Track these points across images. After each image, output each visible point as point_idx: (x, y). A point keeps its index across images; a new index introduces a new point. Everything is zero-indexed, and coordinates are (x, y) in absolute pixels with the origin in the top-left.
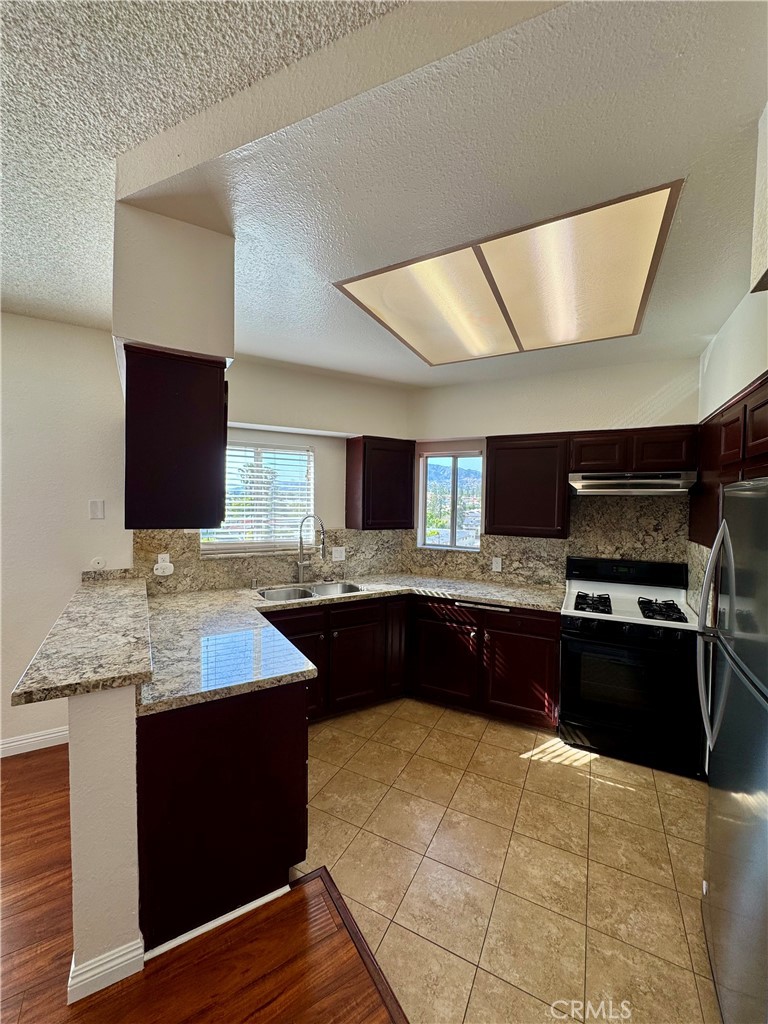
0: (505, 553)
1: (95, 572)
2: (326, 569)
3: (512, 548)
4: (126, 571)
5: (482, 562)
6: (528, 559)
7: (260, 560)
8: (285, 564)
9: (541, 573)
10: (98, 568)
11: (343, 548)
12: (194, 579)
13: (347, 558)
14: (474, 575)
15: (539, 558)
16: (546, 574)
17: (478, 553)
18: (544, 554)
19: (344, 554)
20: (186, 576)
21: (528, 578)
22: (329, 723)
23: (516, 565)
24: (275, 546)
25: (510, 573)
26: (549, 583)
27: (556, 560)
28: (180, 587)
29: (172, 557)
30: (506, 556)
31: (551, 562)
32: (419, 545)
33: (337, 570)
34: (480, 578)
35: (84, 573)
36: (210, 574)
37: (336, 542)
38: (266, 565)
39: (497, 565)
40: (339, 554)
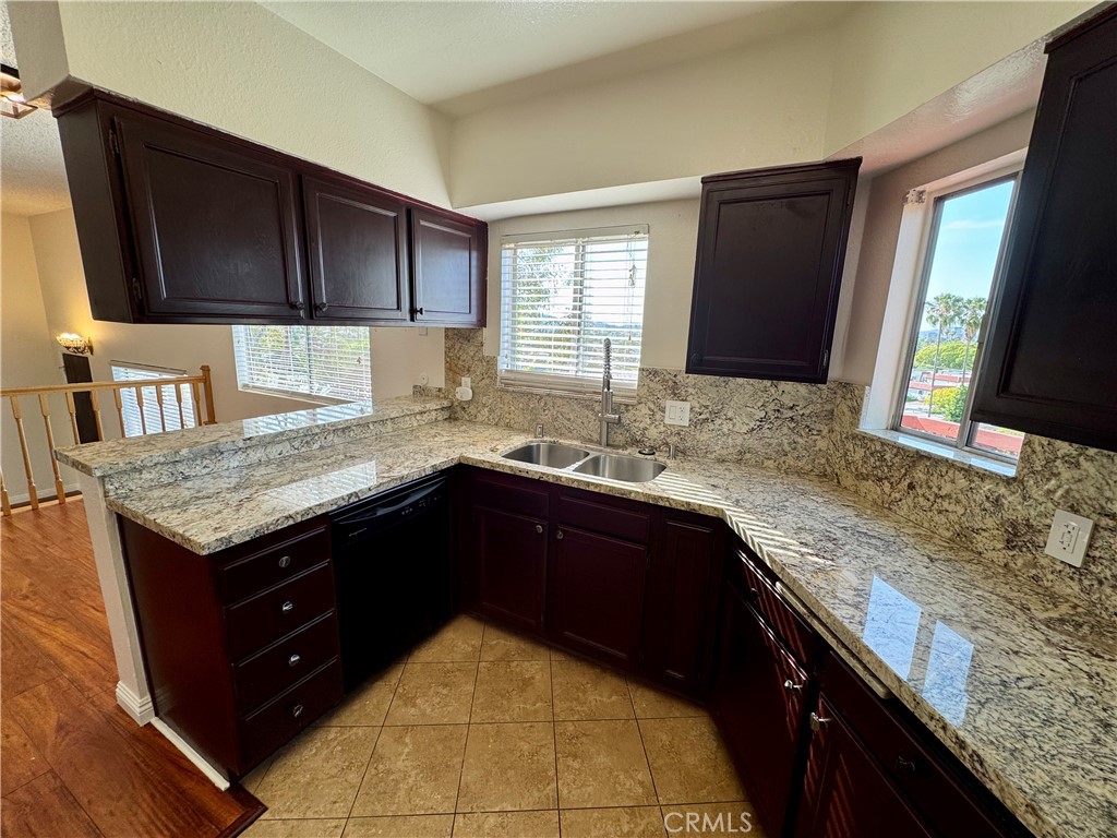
1: (420, 387)
4: (440, 390)
5: (1015, 511)
10: (424, 383)
11: (687, 406)
12: (491, 411)
14: (981, 542)
20: (484, 406)
28: (480, 418)
33: (673, 440)
34: (1000, 558)
35: (414, 386)
36: (507, 409)
37: (675, 392)
39: (1067, 539)
40: (678, 414)
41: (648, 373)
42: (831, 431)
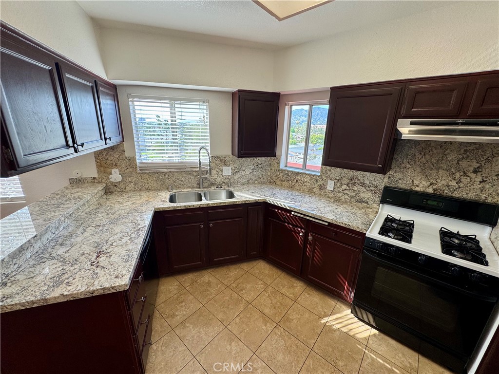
0: (337, 178)
1: (76, 179)
2: (219, 180)
3: (343, 175)
4: (94, 178)
5: (320, 182)
6: (354, 184)
7: (176, 174)
8: (192, 177)
9: (362, 195)
10: (78, 176)
11: (230, 168)
12: (135, 184)
13: (233, 174)
14: (314, 190)
15: (363, 184)
16: (366, 196)
17: (319, 176)
18: (367, 182)
19: (230, 171)
20: (131, 182)
21: (352, 197)
22: (210, 271)
23: (344, 187)
24: (185, 166)
25: (339, 192)
26: (367, 203)
27: (376, 187)
28: (128, 189)
29: (120, 171)
30: (338, 180)
31: (372, 188)
32: (282, 166)
33: (226, 181)
34: (318, 193)
35: (70, 179)
36: (146, 181)
37: (225, 164)
38: (180, 177)
39: (330, 186)
40: (227, 171)
41: (214, 158)
42: (271, 169)
